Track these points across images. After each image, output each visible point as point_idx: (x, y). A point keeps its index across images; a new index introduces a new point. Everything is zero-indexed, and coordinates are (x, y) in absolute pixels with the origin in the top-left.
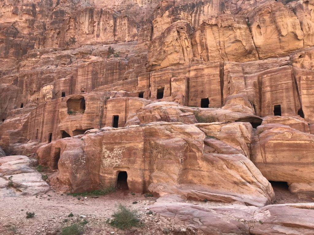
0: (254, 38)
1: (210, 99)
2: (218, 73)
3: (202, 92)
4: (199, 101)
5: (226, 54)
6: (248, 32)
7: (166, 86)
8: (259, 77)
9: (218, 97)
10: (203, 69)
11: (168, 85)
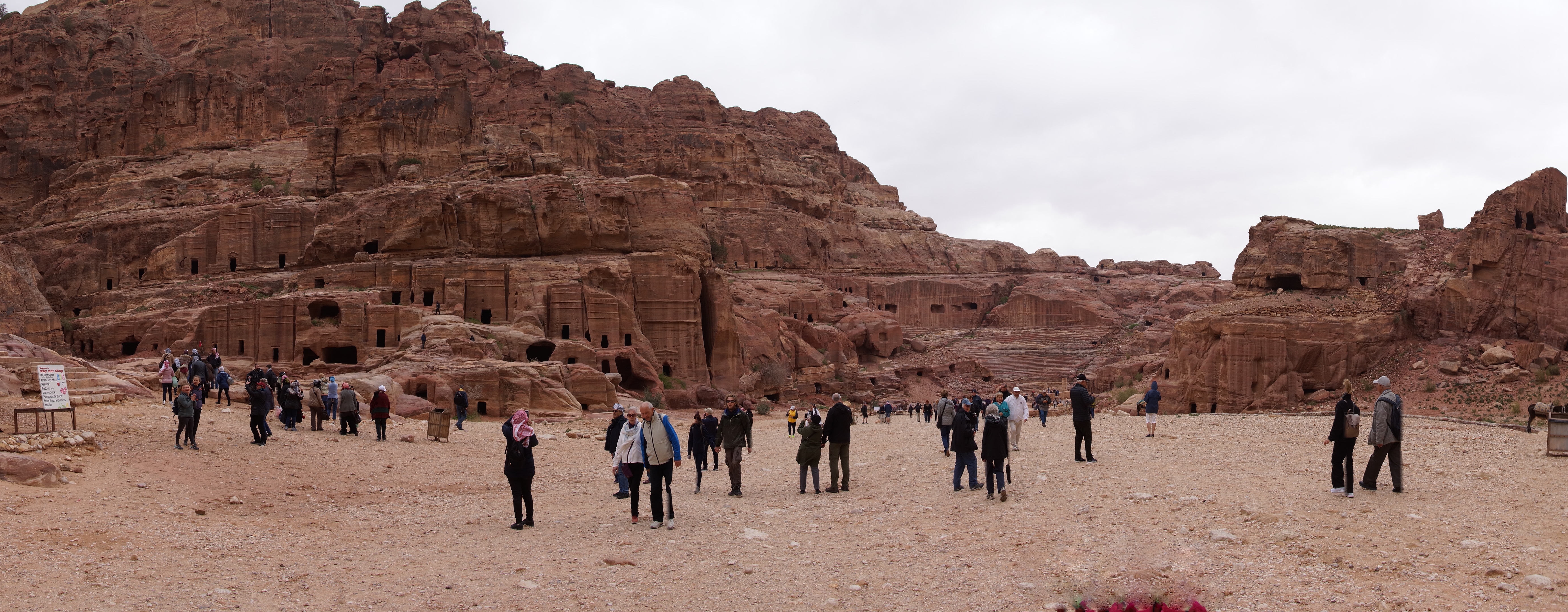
0: (540, 229)
1: (492, 311)
2: (503, 278)
3: (483, 300)
4: (479, 313)
5: (503, 242)
6: (532, 219)
7: (437, 291)
8: (548, 289)
9: (503, 310)
10: (484, 271)
11: (441, 289)
